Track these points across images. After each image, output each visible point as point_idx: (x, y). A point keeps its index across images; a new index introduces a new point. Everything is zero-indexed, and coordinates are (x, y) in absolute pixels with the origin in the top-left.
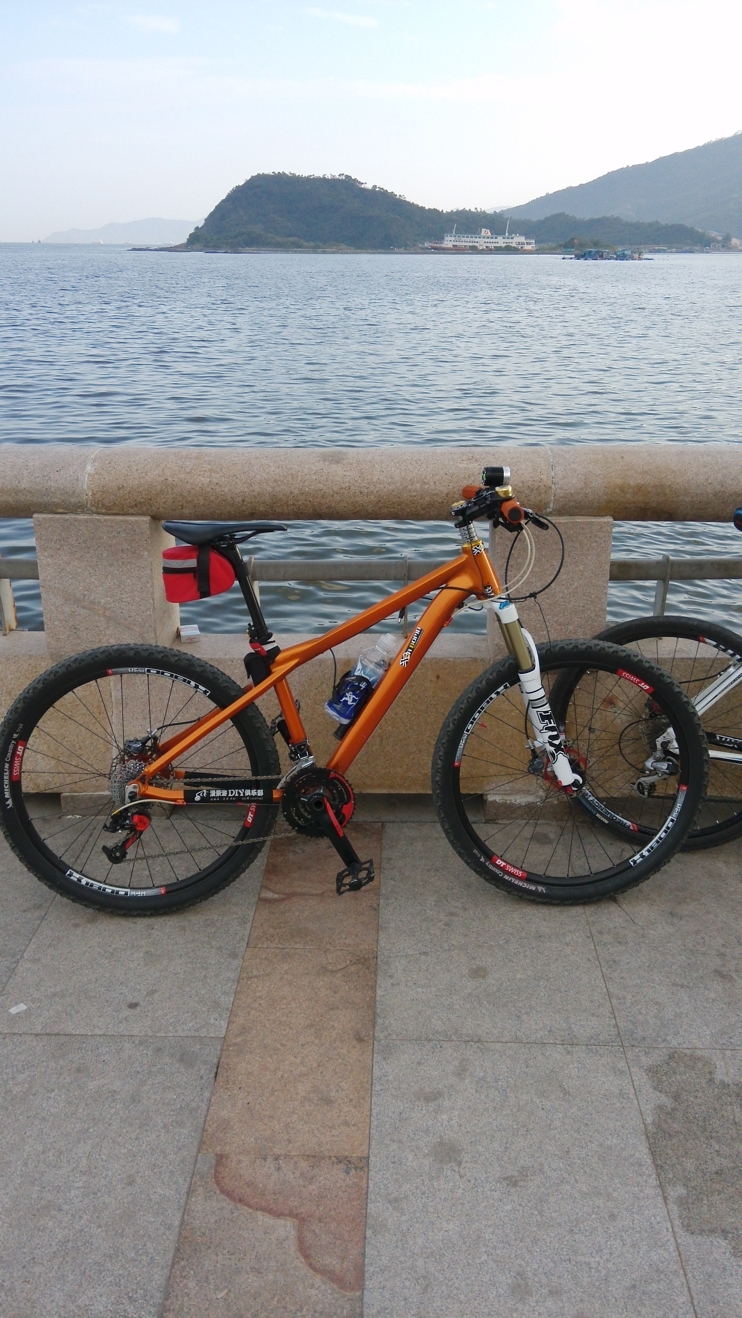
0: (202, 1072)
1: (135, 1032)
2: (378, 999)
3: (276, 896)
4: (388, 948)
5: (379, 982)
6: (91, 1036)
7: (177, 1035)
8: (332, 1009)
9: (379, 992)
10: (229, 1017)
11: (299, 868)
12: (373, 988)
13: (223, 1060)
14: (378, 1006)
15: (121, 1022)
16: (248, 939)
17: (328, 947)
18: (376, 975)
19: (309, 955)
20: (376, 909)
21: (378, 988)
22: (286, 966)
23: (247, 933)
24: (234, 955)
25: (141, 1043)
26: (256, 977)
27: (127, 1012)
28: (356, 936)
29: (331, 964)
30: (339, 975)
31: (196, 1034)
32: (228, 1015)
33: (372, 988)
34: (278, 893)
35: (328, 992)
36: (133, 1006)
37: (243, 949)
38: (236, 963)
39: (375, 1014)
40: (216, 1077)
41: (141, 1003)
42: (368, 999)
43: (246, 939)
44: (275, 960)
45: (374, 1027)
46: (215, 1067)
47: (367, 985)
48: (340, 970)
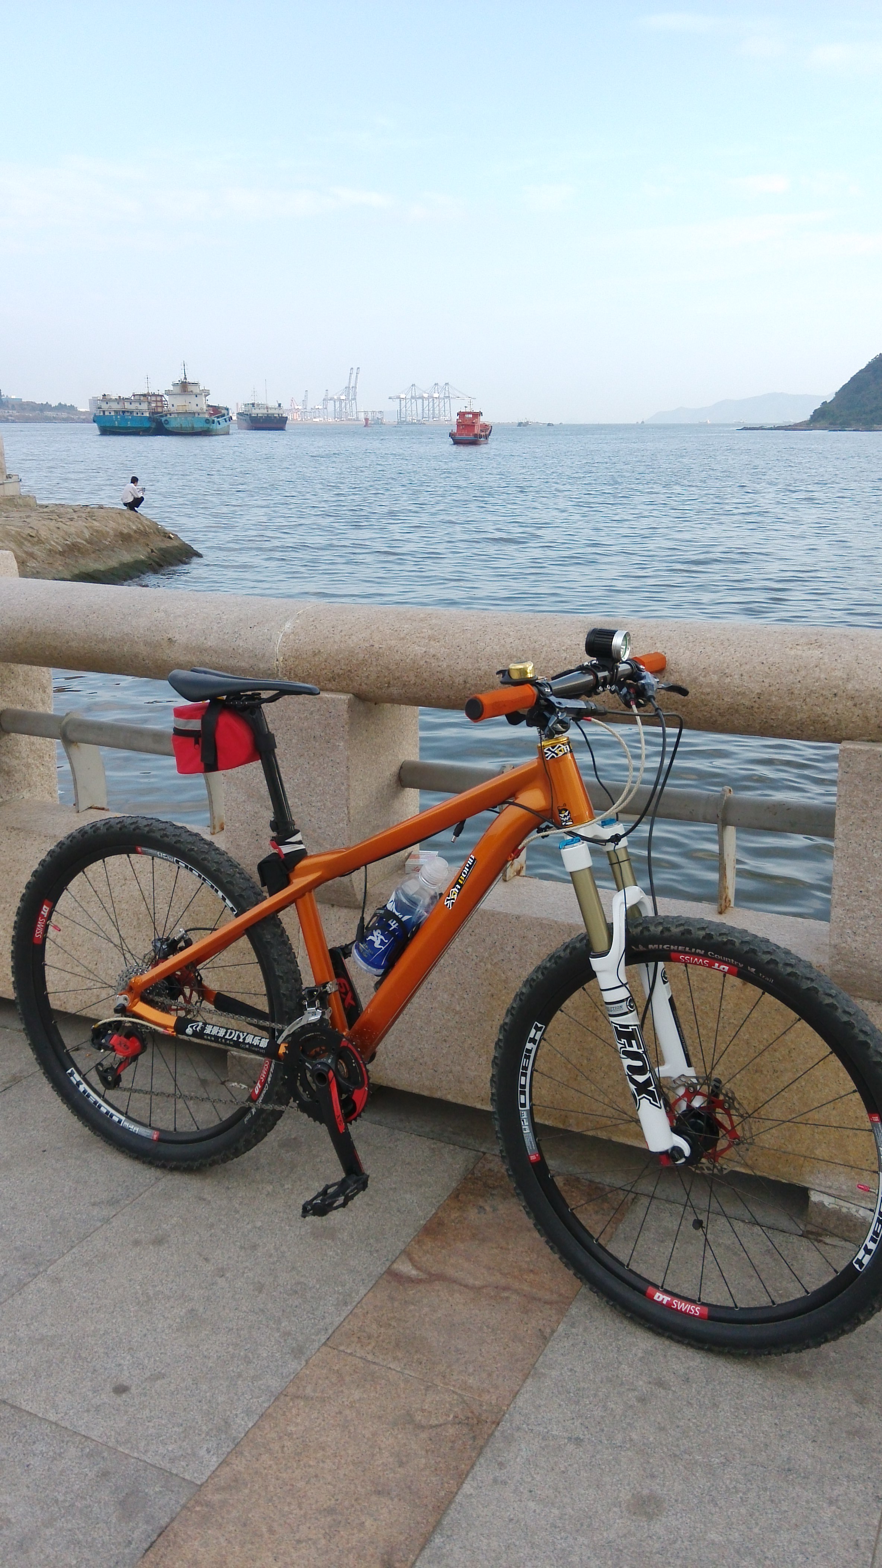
0: (136, 1534)
1: (94, 1435)
2: (458, 1498)
3: (414, 1273)
4: (525, 1411)
5: (477, 1468)
6: (41, 1419)
7: (144, 1458)
8: (379, 1493)
9: (467, 1488)
10: (229, 1453)
11: (474, 1236)
12: (461, 1478)
13: (175, 1525)
14: (452, 1513)
15: (88, 1411)
16: (334, 1332)
17: (438, 1381)
18: (479, 1454)
19: (402, 1385)
20: (545, 1339)
21: (469, 1479)
22: (357, 1394)
23: (337, 1320)
24: (298, 1352)
25: (90, 1455)
26: (306, 1398)
27: (106, 1397)
28: (490, 1375)
29: (423, 1411)
30: (424, 1435)
31: (168, 1466)
32: (229, 1450)
33: (460, 1476)
34: (418, 1268)
35: (391, 1460)
36: (121, 1390)
37: (316, 1345)
38: (294, 1365)
39: (438, 1523)
40: (147, 1550)
41: (133, 1390)
42: (442, 1493)
43: (330, 1331)
44: (348, 1379)
45: (423, 1548)
46: (158, 1531)
47: (457, 1468)
48: (432, 1427)
